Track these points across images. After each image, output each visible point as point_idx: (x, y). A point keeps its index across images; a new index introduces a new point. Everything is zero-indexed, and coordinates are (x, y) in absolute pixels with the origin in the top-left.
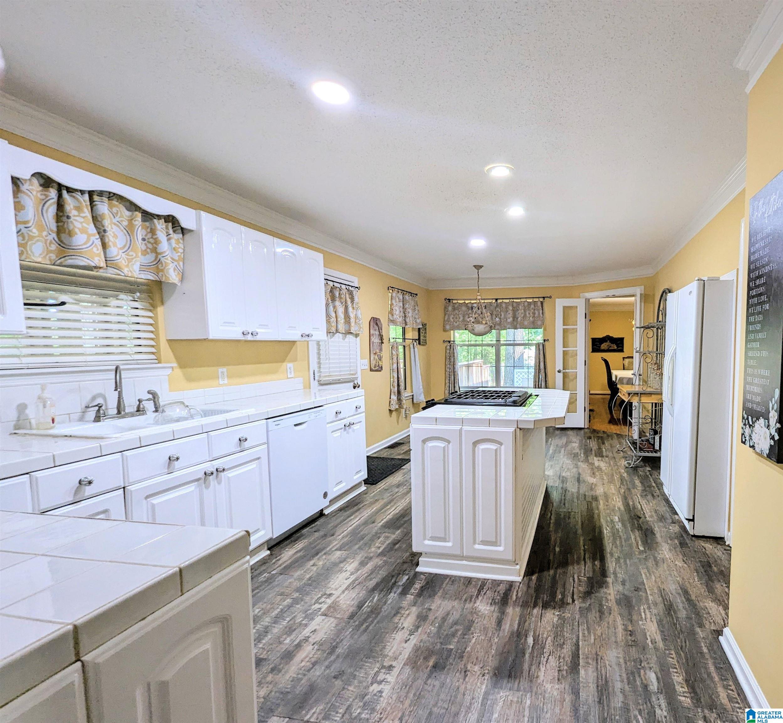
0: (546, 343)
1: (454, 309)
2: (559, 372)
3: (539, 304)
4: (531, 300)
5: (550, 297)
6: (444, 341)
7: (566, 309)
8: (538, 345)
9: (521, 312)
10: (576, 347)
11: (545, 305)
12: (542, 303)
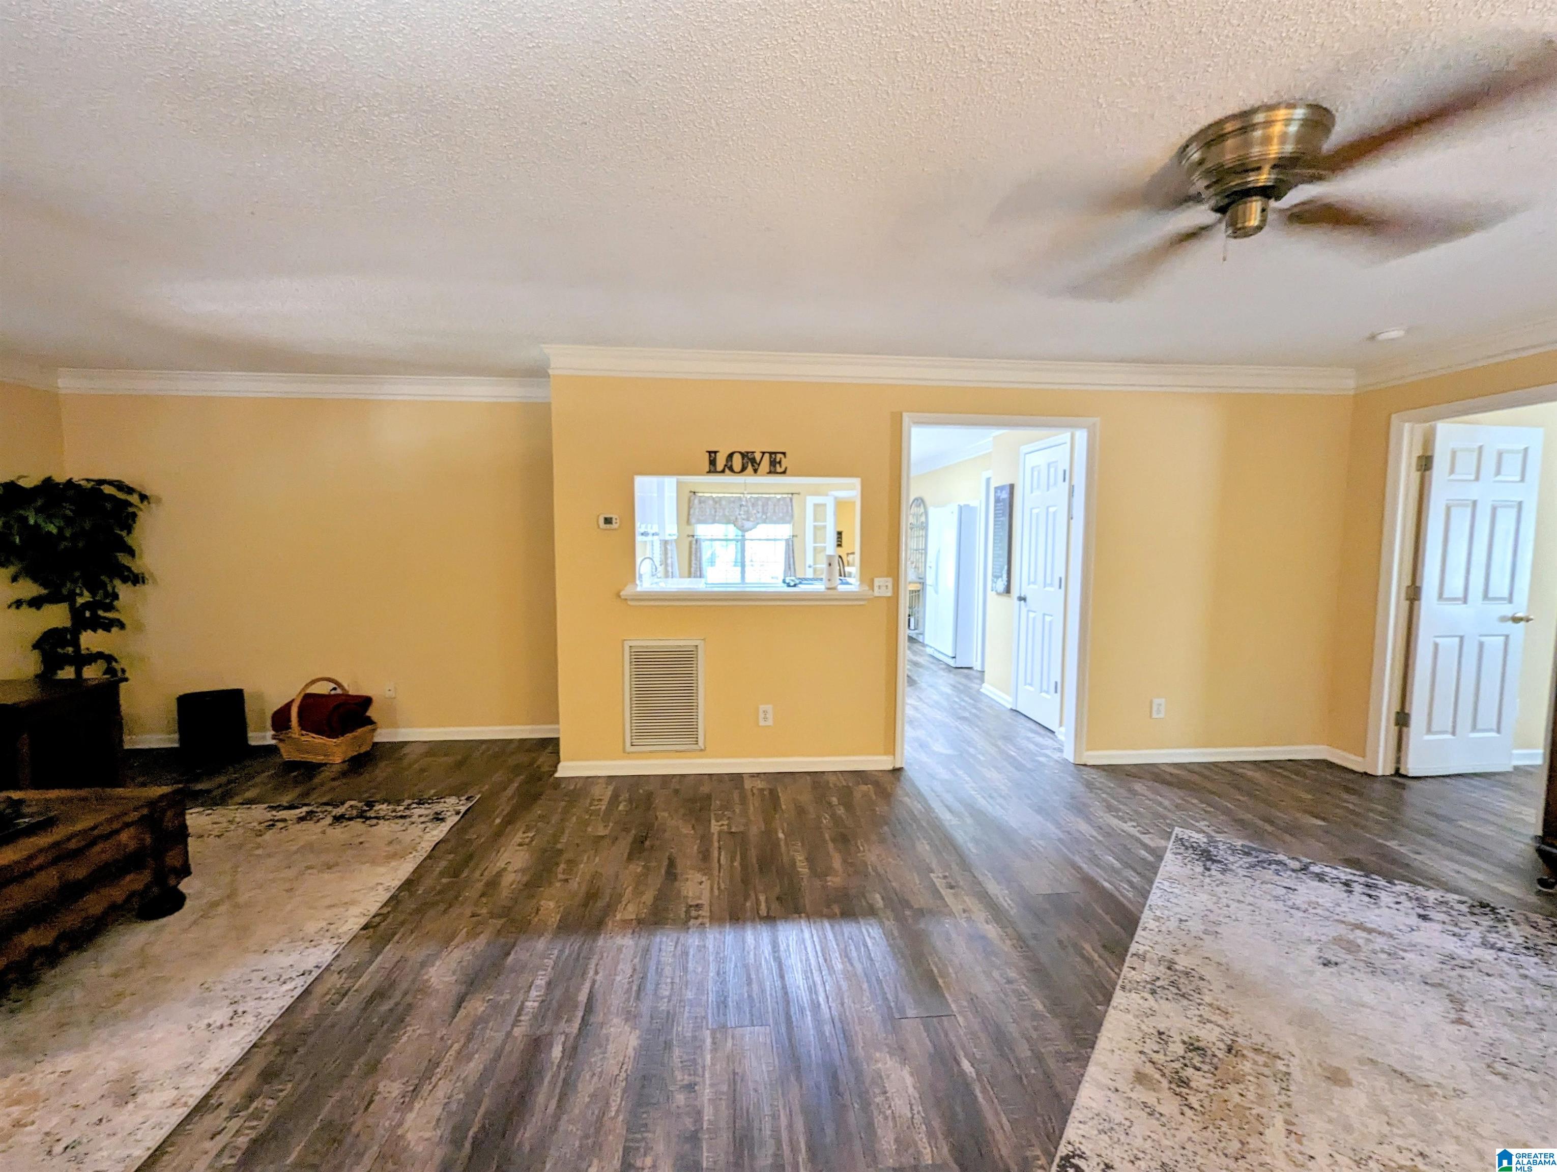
0: (795, 539)
1: (700, 502)
2: (810, 567)
3: (788, 500)
4: (779, 496)
5: (799, 494)
6: (689, 536)
7: (816, 506)
8: (787, 541)
9: (771, 507)
10: (825, 543)
11: (794, 501)
12: (791, 499)
